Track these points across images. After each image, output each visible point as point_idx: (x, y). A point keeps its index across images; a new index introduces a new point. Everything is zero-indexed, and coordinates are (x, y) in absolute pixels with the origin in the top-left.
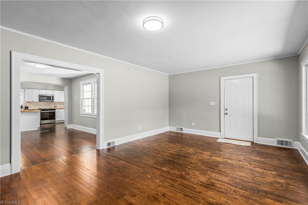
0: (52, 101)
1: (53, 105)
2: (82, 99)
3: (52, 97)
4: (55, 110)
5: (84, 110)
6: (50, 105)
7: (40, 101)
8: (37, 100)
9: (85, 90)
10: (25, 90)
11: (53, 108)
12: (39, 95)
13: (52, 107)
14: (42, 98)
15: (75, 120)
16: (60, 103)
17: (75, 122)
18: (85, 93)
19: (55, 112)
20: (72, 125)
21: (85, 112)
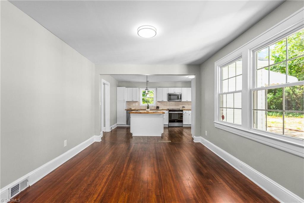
0: (180, 100)
1: (181, 105)
2: (219, 95)
3: (180, 95)
4: (182, 111)
5: (223, 117)
6: (178, 105)
7: (169, 100)
8: (165, 99)
9: (225, 76)
10: (156, 89)
11: (181, 109)
12: (168, 94)
13: (180, 107)
14: (170, 97)
15: (206, 131)
16: (187, 102)
17: (206, 134)
18: (225, 83)
19: (182, 113)
20: (200, 137)
21: (224, 120)
